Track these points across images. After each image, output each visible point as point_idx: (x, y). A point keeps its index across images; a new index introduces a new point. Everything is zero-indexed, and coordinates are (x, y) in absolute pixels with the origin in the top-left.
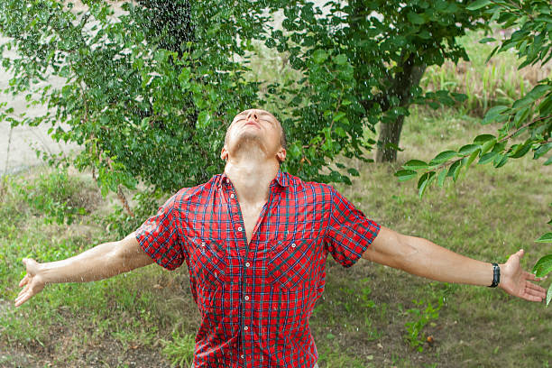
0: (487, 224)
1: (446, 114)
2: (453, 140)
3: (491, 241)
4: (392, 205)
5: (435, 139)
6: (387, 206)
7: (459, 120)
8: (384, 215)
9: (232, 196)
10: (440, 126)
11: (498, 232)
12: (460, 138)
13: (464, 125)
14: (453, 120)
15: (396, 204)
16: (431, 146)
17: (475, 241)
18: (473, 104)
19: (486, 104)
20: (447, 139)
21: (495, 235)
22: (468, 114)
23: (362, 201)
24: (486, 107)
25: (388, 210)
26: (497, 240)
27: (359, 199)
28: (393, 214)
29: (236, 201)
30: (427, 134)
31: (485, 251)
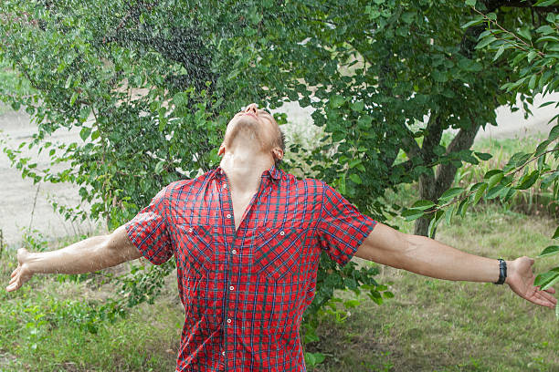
0: (524, 312)
1: (489, 209)
2: (495, 233)
3: (528, 328)
4: (425, 289)
5: (476, 232)
6: (419, 290)
7: (503, 215)
8: (416, 299)
9: (225, 186)
10: (482, 220)
11: (536, 320)
12: (502, 232)
13: (507, 220)
14: (497, 214)
15: (429, 289)
16: (471, 238)
17: (510, 327)
18: (517, 199)
19: (531, 200)
20: (489, 232)
21: (533, 322)
22: (512, 209)
23: (394, 285)
24: (531, 203)
25: (420, 293)
26: (534, 328)
27: (391, 283)
28: (424, 298)
29: (228, 190)
30: (469, 227)
31: (520, 338)
